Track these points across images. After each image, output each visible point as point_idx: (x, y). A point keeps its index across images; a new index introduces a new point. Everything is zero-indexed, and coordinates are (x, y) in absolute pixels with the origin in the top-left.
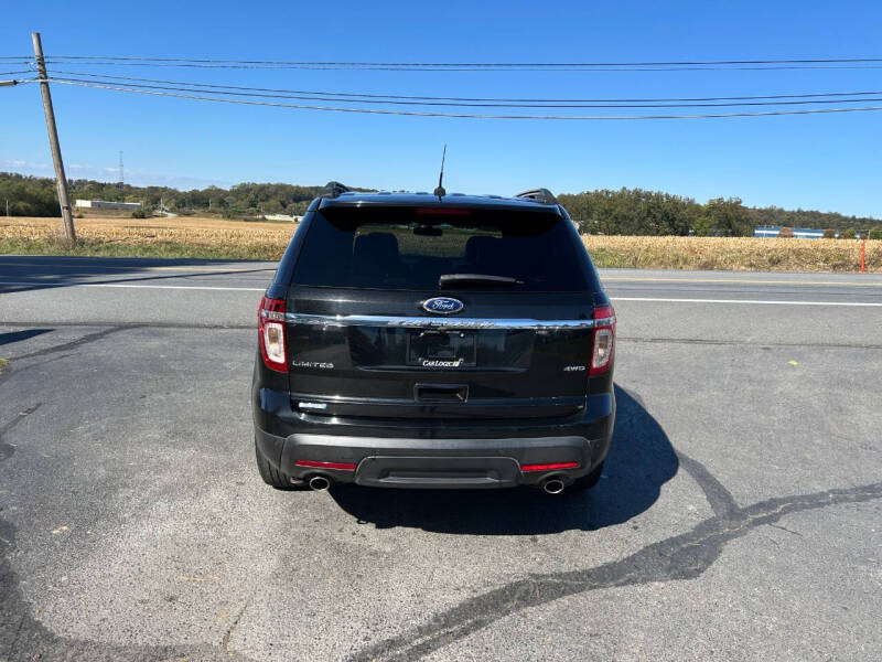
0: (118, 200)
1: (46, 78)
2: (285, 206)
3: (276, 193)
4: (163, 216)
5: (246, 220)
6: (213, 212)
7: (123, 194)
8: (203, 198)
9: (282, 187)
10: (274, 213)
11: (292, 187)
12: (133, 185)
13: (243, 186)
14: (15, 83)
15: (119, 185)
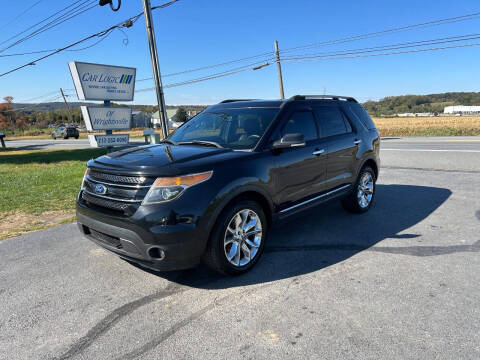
1: (279, 60)
2: (410, 107)
3: (405, 101)
9: (409, 97)
10: (404, 112)
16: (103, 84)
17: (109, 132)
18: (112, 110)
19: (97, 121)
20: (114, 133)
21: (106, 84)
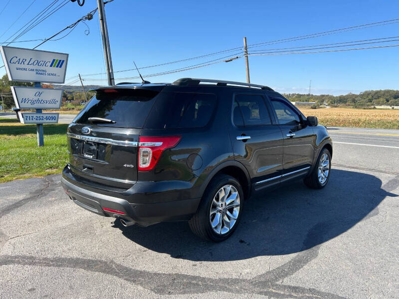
0: (306, 101)
1: (247, 54)
2: (388, 101)
3: (384, 95)
4: (324, 108)
5: (364, 109)
6: (349, 105)
7: (309, 99)
8: (345, 99)
9: (388, 92)
10: (381, 105)
11: (394, 91)
12: (314, 95)
13: (366, 92)
14: (237, 58)
15: (308, 95)
16: (31, 67)
17: (39, 111)
18: (41, 90)
19: (24, 100)
20: (43, 112)
21: (36, 67)
